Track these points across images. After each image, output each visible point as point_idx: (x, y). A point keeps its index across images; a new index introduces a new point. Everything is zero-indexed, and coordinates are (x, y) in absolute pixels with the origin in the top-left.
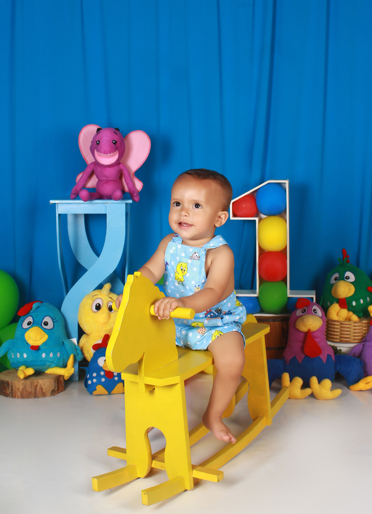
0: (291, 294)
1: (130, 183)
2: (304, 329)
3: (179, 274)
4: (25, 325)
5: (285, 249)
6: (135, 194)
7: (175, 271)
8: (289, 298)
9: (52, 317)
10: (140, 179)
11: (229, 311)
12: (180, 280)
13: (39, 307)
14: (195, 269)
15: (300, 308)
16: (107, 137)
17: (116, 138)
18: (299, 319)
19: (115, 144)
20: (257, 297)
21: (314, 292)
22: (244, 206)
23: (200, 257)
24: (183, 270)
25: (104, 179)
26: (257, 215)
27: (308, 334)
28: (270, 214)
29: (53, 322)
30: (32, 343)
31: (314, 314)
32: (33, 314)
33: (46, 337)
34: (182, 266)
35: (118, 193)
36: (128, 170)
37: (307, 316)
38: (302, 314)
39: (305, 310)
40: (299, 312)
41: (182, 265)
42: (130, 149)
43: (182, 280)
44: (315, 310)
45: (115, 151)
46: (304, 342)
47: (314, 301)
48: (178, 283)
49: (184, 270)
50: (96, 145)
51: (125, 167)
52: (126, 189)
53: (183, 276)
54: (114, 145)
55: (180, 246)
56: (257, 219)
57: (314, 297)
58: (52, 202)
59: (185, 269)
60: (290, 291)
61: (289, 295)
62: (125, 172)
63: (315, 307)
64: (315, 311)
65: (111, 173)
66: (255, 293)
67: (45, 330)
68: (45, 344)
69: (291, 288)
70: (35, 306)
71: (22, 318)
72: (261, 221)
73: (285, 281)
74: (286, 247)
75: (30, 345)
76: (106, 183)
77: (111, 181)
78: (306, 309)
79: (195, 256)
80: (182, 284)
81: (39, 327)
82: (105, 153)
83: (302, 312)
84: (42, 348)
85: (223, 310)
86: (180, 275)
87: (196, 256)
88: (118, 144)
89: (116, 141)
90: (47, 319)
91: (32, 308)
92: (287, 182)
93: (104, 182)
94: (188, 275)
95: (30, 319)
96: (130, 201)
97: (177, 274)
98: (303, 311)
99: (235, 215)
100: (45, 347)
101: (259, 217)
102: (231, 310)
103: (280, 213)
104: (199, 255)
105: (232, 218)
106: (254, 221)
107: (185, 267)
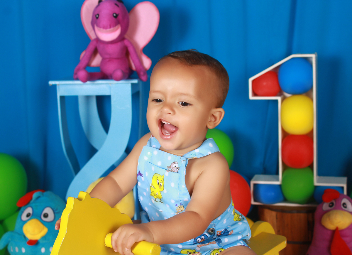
0: (318, 182)
1: (137, 61)
2: (331, 226)
3: (155, 189)
4: (24, 217)
5: (312, 132)
6: (142, 73)
7: (151, 185)
8: (316, 187)
9: (53, 208)
10: (149, 56)
11: (226, 230)
12: (157, 196)
13: (38, 197)
14: (173, 185)
15: (327, 201)
16: (108, 9)
17: (117, 10)
18: (325, 216)
19: (116, 17)
20: (280, 186)
21: (345, 179)
22: (265, 84)
23: (179, 169)
24: (159, 184)
25: (107, 56)
27: (336, 232)
28: (296, 93)
29: (54, 213)
30: (30, 236)
31: (343, 208)
32: (33, 205)
33: (45, 230)
34: (158, 178)
35: (119, 73)
36: (135, 46)
37: (335, 212)
38: (329, 208)
39: (333, 204)
40: (325, 206)
41: (157, 177)
43: (160, 195)
44: (344, 204)
45: (116, 25)
46: (331, 241)
47: (345, 193)
48: (155, 200)
49: (161, 185)
51: (131, 43)
52: (134, 68)
53: (160, 191)
54: (114, 19)
55: (156, 152)
56: (279, 99)
57: (345, 186)
58: (51, 83)
59: (161, 183)
60: (318, 177)
61: (316, 184)
63: (345, 200)
64: (345, 206)
65: (114, 50)
66: (278, 180)
67: (44, 223)
68: (44, 238)
69: (319, 174)
70: (35, 195)
71: (22, 209)
72: (285, 102)
73: (311, 167)
74: (312, 130)
75: (28, 239)
76: (109, 61)
77: (116, 59)
78: (334, 202)
79: (174, 166)
80: (160, 201)
81: (38, 219)
82: (105, 28)
83: (330, 206)
84: (41, 242)
85: (217, 230)
87: (175, 166)
88: (120, 17)
89: (117, 13)
90: (48, 211)
91: (31, 198)
92: (313, 57)
93: (107, 60)
94: (165, 191)
95: (29, 210)
96: (135, 81)
97: (152, 189)
98: (331, 205)
99: (255, 94)
100: (44, 242)
101: (282, 96)
102: (228, 228)
103: (306, 92)
104: (178, 165)
105: (251, 97)
106: (276, 101)
107: (161, 180)
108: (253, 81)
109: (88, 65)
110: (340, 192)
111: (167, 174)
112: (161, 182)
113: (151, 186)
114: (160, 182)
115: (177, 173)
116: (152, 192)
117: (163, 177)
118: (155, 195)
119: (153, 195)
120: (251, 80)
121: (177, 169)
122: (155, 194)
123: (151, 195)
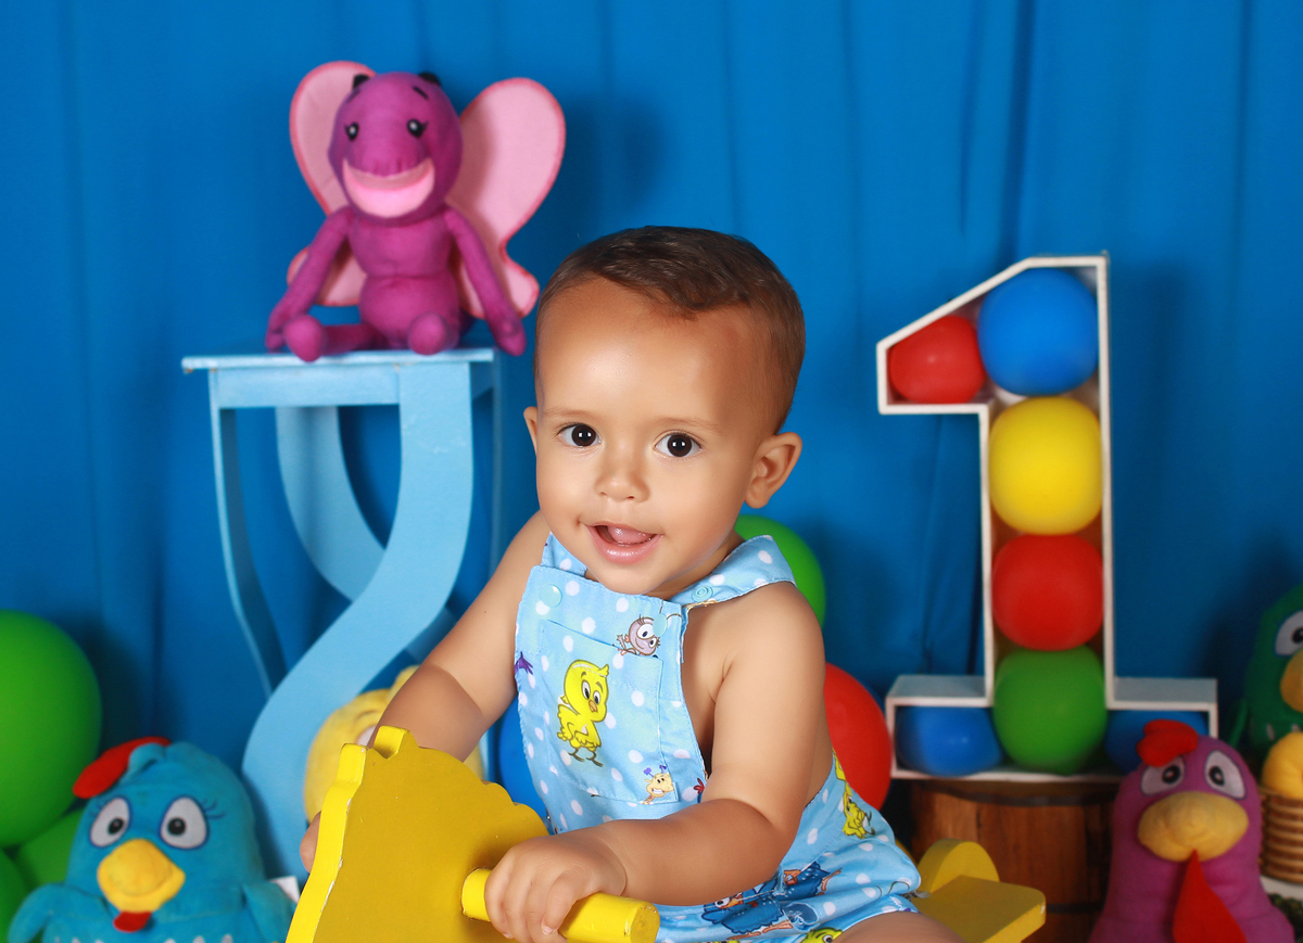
0: (1119, 697)
1: (488, 285)
2: (1172, 848)
3: (577, 713)
4: (100, 835)
5: (1097, 522)
6: (507, 327)
7: (561, 702)
8: (1113, 715)
9: (201, 800)
10: (529, 268)
11: (815, 866)
12: (583, 739)
13: (151, 763)
14: (638, 699)
15: (1156, 764)
16: (386, 109)
17: (421, 110)
18: (1152, 811)
19: (417, 134)
20: (988, 711)
21: (1211, 685)
22: (932, 359)
23: (657, 644)
24: (591, 698)
25: (387, 270)
26: (982, 392)
27: (1190, 869)
28: (1038, 390)
29: (206, 818)
30: (123, 901)
31: (1214, 786)
32: (131, 791)
33: (175, 880)
34: (585, 677)
35: (432, 328)
36: (480, 232)
37: (1187, 797)
38: (1165, 787)
39: (1175, 770)
40: (1151, 780)
41: (584, 673)
42: (484, 151)
43: (593, 737)
44: (1215, 770)
45: (418, 161)
46: (1173, 899)
47: (1214, 731)
48: (574, 755)
49: (596, 700)
50: (346, 142)
51: (467, 223)
52: (477, 307)
53: (594, 722)
54: (412, 139)
55: (574, 586)
56: (982, 411)
57: (1212, 709)
58: (191, 363)
59: (596, 694)
60: (1117, 680)
61: (1113, 703)
62: (467, 244)
63: (1217, 759)
64: (1218, 776)
65: (411, 248)
66: (980, 692)
67: (170, 853)
68: (172, 904)
69: (1120, 671)
70: (138, 757)
71: (92, 805)
72: (1000, 421)
73: (1096, 644)
74: (1098, 521)
75: (115, 909)
76: (393, 285)
77: (415, 277)
78: (1182, 767)
79: (640, 634)
80: (592, 759)
81: (149, 840)
82: (380, 170)
83: (1167, 780)
84: (161, 920)
86: (580, 720)
87: (645, 634)
88: (431, 134)
89: (422, 121)
90: (184, 810)
91: (124, 768)
92: (1099, 264)
93: (387, 282)
94: (611, 722)
95: (117, 809)
96: (486, 355)
97: (566, 715)
98: (1170, 774)
99: (897, 396)
100: (174, 918)
101: (991, 402)
102: (824, 859)
103: (1073, 386)
104: (654, 630)
105: (885, 407)
106: (973, 419)
107: (598, 684)
108: (891, 351)
109: (317, 300)
110: (1199, 730)
111: (618, 661)
112: (598, 688)
113: (559, 706)
114: (593, 688)
115: (650, 660)
116: (565, 725)
117: (604, 672)
118: (577, 735)
119: (570, 737)
120: (882, 347)
121: (652, 643)
122: (576, 732)
123: (561, 735)
